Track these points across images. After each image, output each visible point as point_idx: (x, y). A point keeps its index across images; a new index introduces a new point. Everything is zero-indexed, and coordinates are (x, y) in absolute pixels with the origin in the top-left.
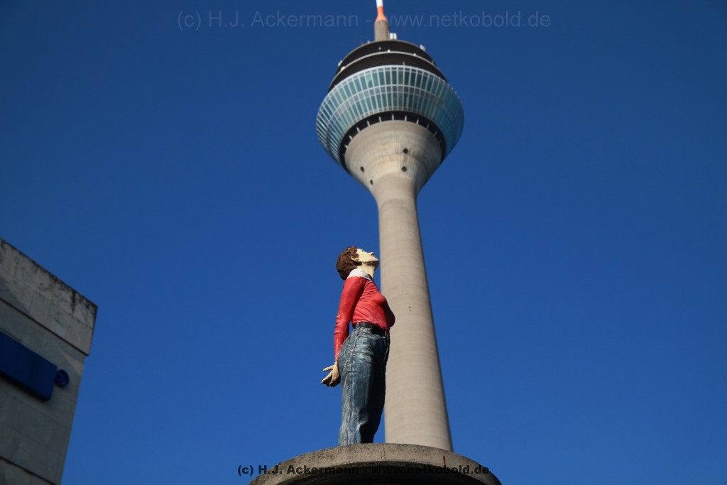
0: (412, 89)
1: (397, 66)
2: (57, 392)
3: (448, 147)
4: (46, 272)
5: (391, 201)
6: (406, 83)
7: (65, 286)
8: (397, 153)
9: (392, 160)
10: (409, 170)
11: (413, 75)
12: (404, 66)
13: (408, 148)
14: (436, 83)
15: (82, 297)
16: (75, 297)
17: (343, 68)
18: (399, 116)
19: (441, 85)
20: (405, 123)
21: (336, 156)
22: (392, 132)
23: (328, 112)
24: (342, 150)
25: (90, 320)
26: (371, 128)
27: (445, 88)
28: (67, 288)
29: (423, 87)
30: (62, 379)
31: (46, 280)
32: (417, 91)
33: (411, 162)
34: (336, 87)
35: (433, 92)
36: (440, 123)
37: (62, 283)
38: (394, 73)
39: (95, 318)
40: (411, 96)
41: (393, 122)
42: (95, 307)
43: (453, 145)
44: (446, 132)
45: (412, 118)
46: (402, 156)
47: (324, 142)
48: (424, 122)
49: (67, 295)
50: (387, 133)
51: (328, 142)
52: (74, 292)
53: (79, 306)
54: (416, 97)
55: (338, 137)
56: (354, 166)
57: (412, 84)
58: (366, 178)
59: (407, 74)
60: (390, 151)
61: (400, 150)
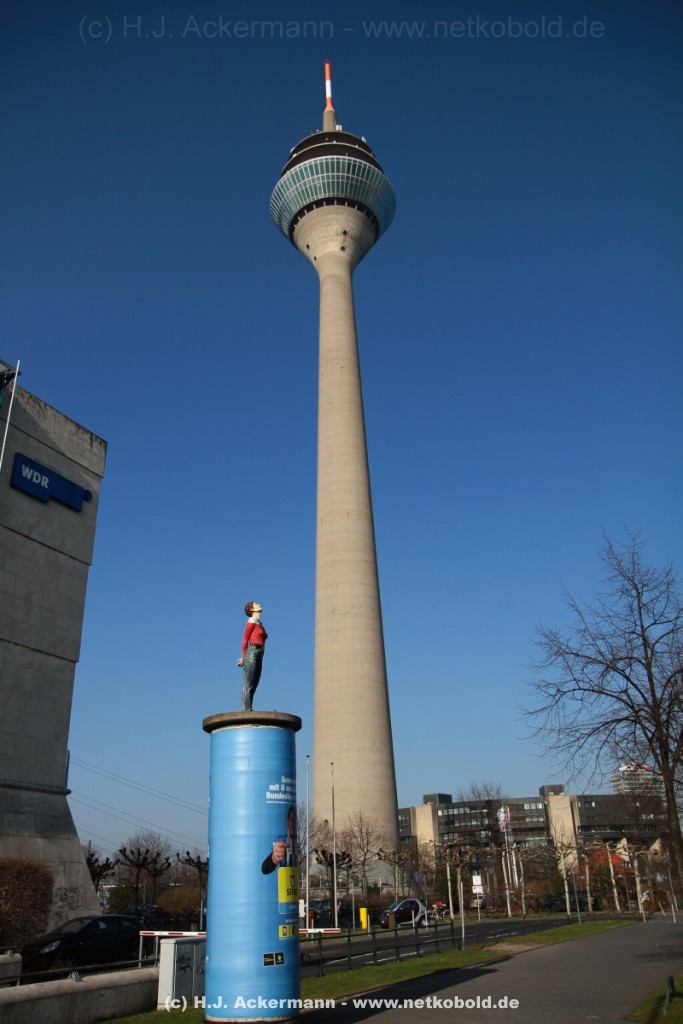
0: (353, 178)
1: (341, 157)
2: (86, 505)
3: (382, 228)
4: (72, 422)
5: (330, 277)
6: (348, 172)
7: (86, 431)
8: (337, 234)
9: (333, 240)
10: (347, 250)
11: (355, 166)
12: (347, 157)
13: (347, 230)
14: (373, 173)
15: (97, 437)
16: (93, 437)
17: (295, 155)
18: (341, 201)
19: (377, 176)
20: (345, 208)
21: (286, 232)
22: (334, 216)
23: (280, 195)
24: (292, 229)
25: (103, 453)
26: (316, 211)
27: (381, 178)
28: (87, 431)
29: (362, 177)
30: (87, 496)
31: (73, 428)
32: (357, 180)
33: (349, 242)
34: (288, 173)
35: (371, 181)
36: (375, 209)
37: (84, 428)
38: (338, 163)
39: (106, 450)
40: (351, 185)
41: (335, 207)
42: (106, 443)
43: (386, 228)
44: (380, 217)
45: (352, 204)
46: (342, 238)
47: (276, 220)
48: (362, 208)
49: (87, 437)
50: (330, 217)
51: (280, 221)
52: (92, 434)
53: (95, 444)
54: (356, 186)
55: (288, 217)
56: (301, 243)
57: (353, 173)
58: (311, 254)
59: (349, 164)
60: (332, 233)
61: (341, 231)
